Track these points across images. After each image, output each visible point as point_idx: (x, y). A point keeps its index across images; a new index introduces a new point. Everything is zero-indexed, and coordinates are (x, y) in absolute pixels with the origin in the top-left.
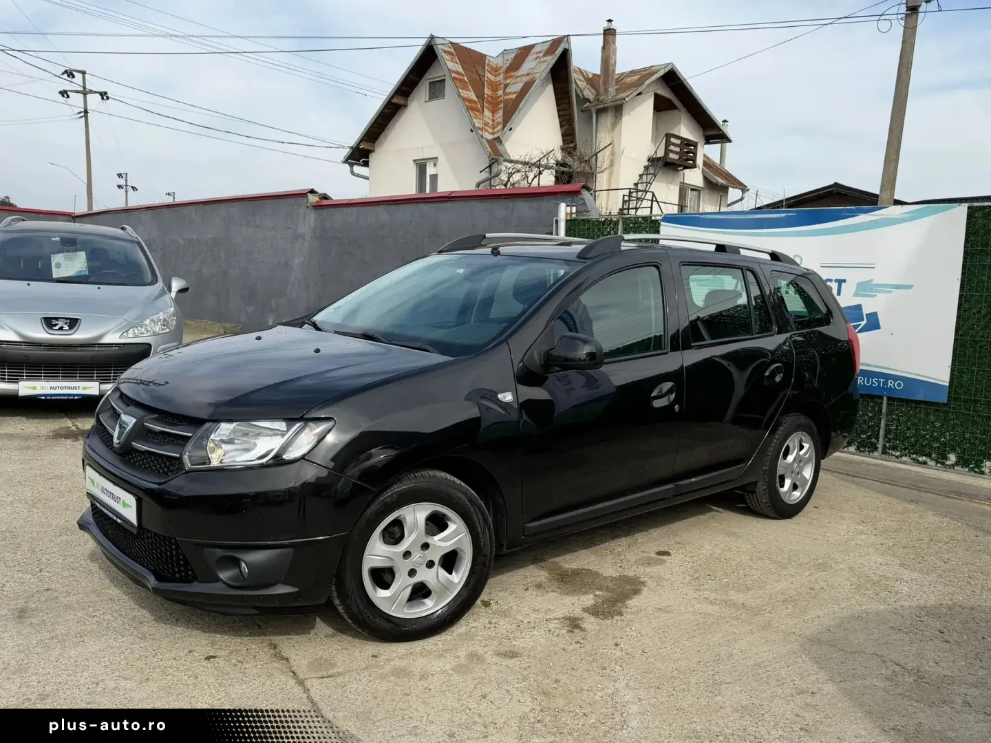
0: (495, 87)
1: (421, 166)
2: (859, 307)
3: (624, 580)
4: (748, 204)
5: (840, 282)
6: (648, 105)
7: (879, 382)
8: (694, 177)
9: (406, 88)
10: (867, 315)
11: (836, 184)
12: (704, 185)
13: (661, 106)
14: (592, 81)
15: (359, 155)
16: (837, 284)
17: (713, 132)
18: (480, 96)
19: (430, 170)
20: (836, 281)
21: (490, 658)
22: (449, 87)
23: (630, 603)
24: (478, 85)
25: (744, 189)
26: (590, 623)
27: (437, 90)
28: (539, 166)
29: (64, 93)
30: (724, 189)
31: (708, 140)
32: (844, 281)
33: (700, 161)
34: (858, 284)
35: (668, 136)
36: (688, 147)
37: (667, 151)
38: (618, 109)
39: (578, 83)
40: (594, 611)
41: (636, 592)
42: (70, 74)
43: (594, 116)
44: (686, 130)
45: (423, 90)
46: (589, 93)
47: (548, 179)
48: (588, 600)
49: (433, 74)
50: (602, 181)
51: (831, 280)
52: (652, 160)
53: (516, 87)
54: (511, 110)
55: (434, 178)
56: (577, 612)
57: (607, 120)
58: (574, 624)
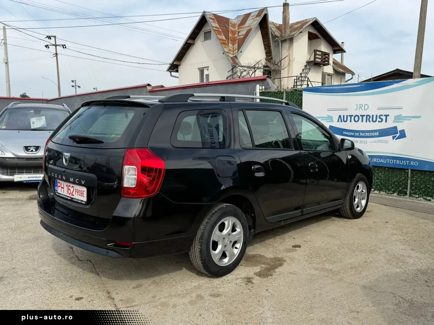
0: (234, 33)
1: (202, 71)
2: (396, 127)
3: (276, 259)
4: (355, 81)
5: (387, 116)
6: (305, 37)
7: (407, 163)
8: (329, 69)
9: (194, 36)
10: (399, 131)
11: (397, 69)
12: (334, 72)
13: (312, 37)
14: (279, 28)
15: (174, 67)
16: (385, 117)
17: (337, 48)
18: (227, 37)
19: (206, 72)
20: (385, 115)
21: (207, 297)
22: (213, 34)
23: (277, 270)
24: (226, 32)
25: (353, 74)
26: (257, 280)
27: (208, 35)
28: (254, 68)
29: (47, 46)
30: (343, 74)
31: (335, 52)
32: (388, 115)
33: (331, 62)
34: (395, 117)
35: (315, 51)
36: (325, 56)
37: (315, 58)
38: (291, 40)
39: (272, 29)
40: (259, 274)
41: (281, 265)
42: (49, 37)
43: (280, 44)
44: (324, 48)
45: (201, 36)
46: (277, 33)
47: (259, 74)
48: (257, 269)
49: (205, 29)
50: (284, 73)
51: (382, 115)
52: (308, 63)
53: (243, 32)
54: (241, 43)
55: (208, 76)
56: (251, 274)
57: (286, 45)
58: (249, 280)
